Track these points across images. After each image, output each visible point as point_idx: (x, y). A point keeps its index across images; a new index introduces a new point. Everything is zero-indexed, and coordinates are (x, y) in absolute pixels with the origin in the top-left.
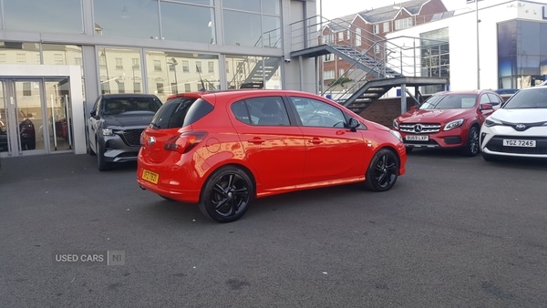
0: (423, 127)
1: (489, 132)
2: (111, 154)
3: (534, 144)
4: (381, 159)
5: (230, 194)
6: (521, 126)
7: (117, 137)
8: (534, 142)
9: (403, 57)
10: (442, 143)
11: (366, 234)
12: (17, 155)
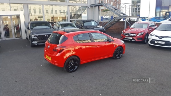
0: (131, 34)
1: (151, 38)
2: (34, 42)
3: (164, 43)
4: (118, 50)
5: (73, 64)
6: (161, 37)
7: (36, 37)
8: (164, 42)
9: (126, 9)
10: (136, 40)
11: (113, 78)
12: (4, 40)
